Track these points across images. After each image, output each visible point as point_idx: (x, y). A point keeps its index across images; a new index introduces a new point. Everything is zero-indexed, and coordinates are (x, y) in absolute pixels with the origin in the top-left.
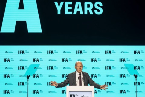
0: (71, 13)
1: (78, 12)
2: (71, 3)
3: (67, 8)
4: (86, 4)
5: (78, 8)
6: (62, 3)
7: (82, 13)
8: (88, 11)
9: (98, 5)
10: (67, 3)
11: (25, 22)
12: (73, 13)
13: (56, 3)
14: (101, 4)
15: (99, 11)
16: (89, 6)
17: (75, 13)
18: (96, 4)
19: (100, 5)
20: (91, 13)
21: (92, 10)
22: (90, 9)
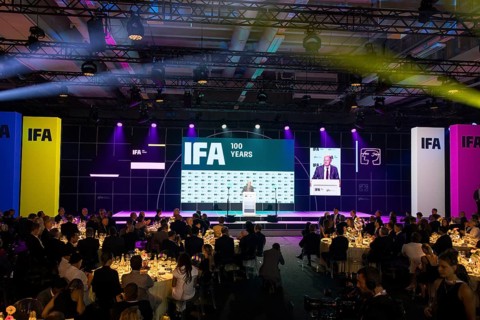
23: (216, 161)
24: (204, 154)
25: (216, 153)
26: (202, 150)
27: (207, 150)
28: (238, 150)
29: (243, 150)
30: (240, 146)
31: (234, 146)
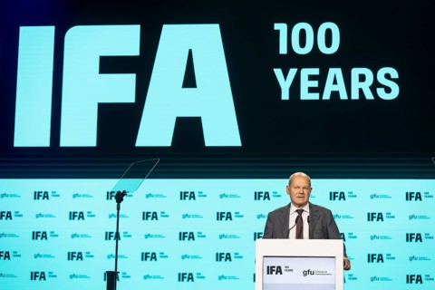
0: (315, 96)
1: (335, 94)
2: (316, 71)
3: (305, 84)
4: (355, 72)
5: (335, 82)
6: (293, 72)
7: (343, 96)
8: (361, 91)
9: (388, 76)
10: (305, 72)
11: (199, 120)
12: (321, 96)
13: (278, 72)
14: (394, 73)
15: (388, 90)
16: (362, 78)
17: (326, 96)
18: (382, 72)
19: (392, 77)
20: (369, 96)
21: (370, 87)
22: (366, 86)
23: (188, 129)
24: (121, 88)
25: (190, 81)
26: (110, 65)
27: (141, 66)
28: (315, 58)
29: (345, 60)
30: (327, 36)
31: (291, 36)
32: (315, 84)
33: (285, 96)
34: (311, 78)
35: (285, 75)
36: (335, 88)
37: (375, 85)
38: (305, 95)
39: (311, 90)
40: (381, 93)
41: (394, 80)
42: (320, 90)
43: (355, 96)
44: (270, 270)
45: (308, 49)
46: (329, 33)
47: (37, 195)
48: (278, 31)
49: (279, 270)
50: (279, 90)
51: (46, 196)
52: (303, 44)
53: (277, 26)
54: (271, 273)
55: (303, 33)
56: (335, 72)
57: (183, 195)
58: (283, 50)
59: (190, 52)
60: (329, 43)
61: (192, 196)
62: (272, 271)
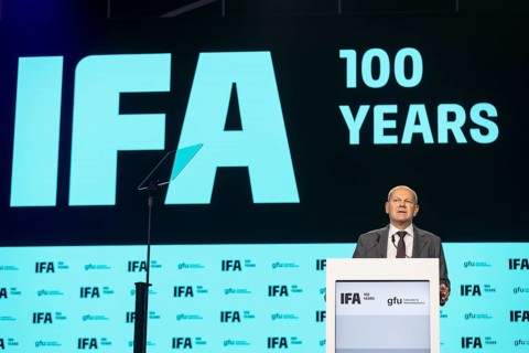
0: (393, 140)
1: (417, 137)
2: (393, 109)
3: (380, 124)
4: (443, 109)
5: (417, 122)
6: (363, 110)
7: (428, 139)
8: (450, 133)
9: (484, 114)
10: (380, 110)
11: (245, 170)
12: (400, 139)
13: (345, 110)
14: (492, 111)
15: (484, 131)
16: (452, 117)
17: (407, 139)
18: (476, 109)
19: (489, 115)
20: (460, 138)
21: (462, 128)
22: (456, 126)
32: (392, 124)
33: (354, 139)
34: (387, 117)
35: (354, 114)
36: (417, 129)
37: (468, 126)
38: (380, 138)
39: (387, 132)
40: (475, 134)
41: (492, 119)
42: (399, 131)
43: (443, 139)
44: (345, 298)
45: (382, 82)
46: (408, 61)
47: (39, 267)
48: (345, 60)
49: (357, 299)
50: (346, 132)
51: (51, 268)
52: (376, 74)
53: (343, 53)
54: (347, 303)
55: (376, 62)
56: (417, 110)
57: (226, 265)
58: (351, 83)
59: (234, 86)
60: (409, 74)
61: (237, 266)
62: (348, 299)
